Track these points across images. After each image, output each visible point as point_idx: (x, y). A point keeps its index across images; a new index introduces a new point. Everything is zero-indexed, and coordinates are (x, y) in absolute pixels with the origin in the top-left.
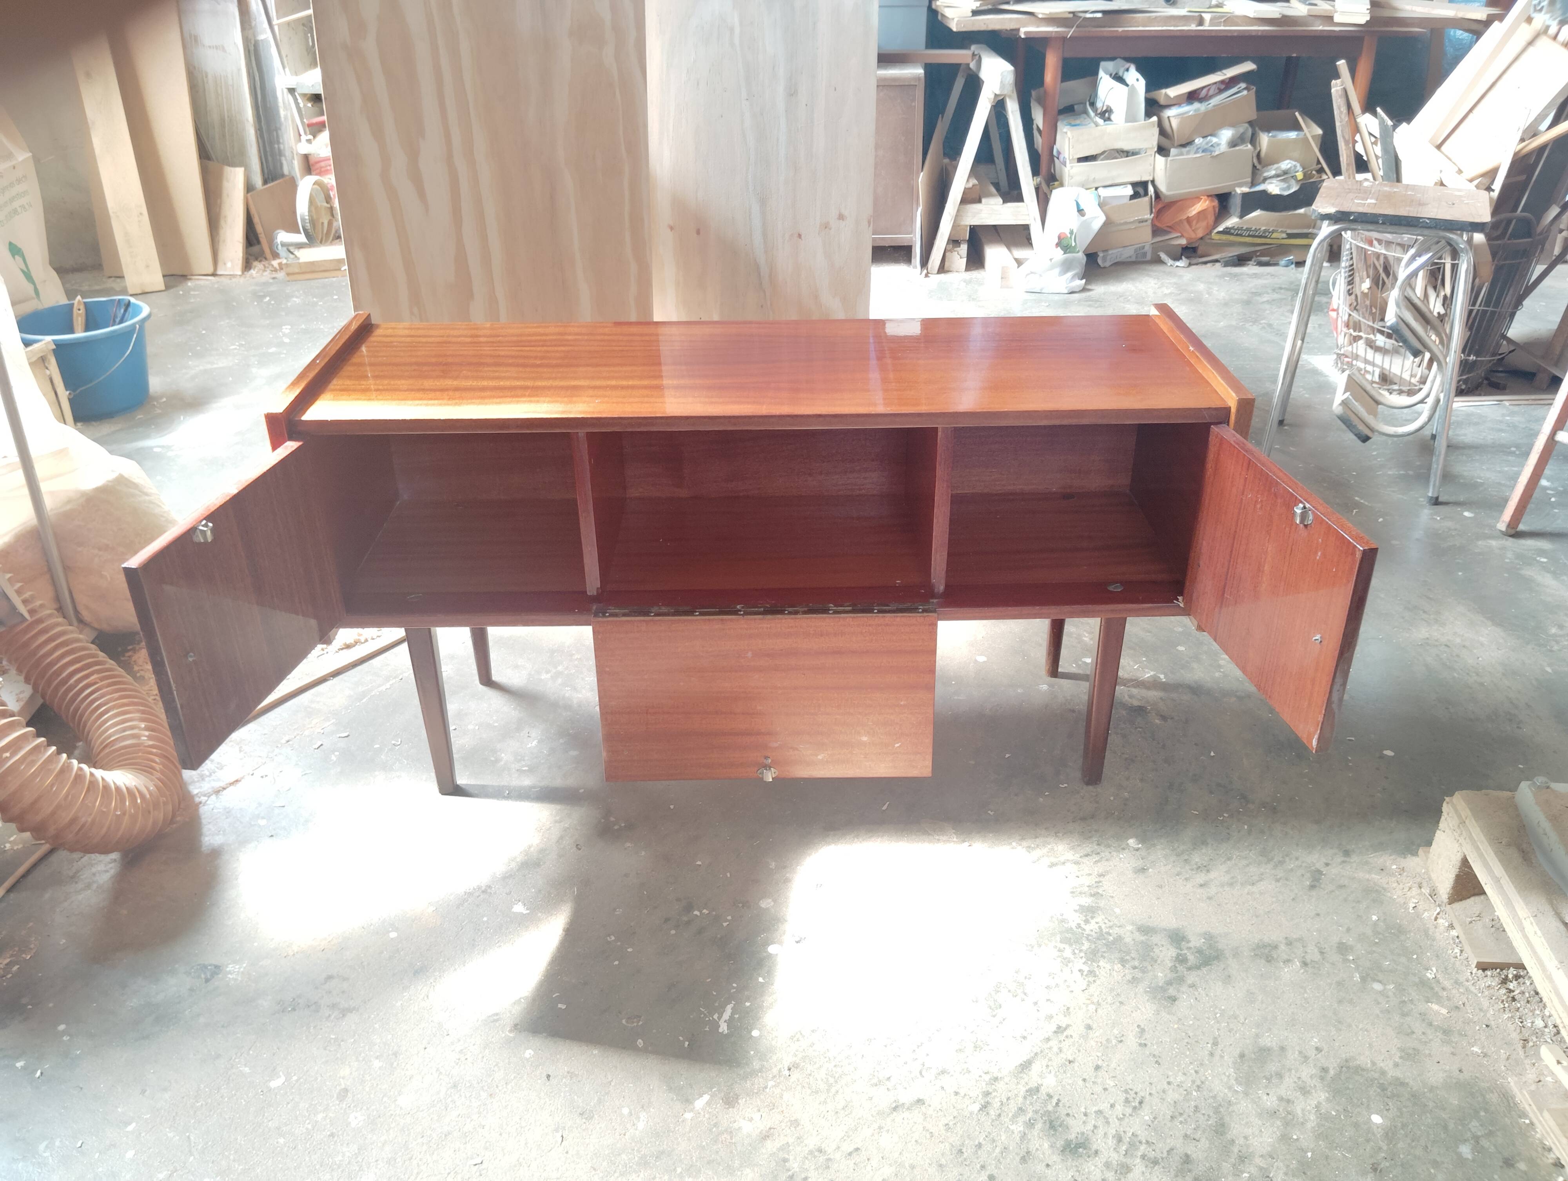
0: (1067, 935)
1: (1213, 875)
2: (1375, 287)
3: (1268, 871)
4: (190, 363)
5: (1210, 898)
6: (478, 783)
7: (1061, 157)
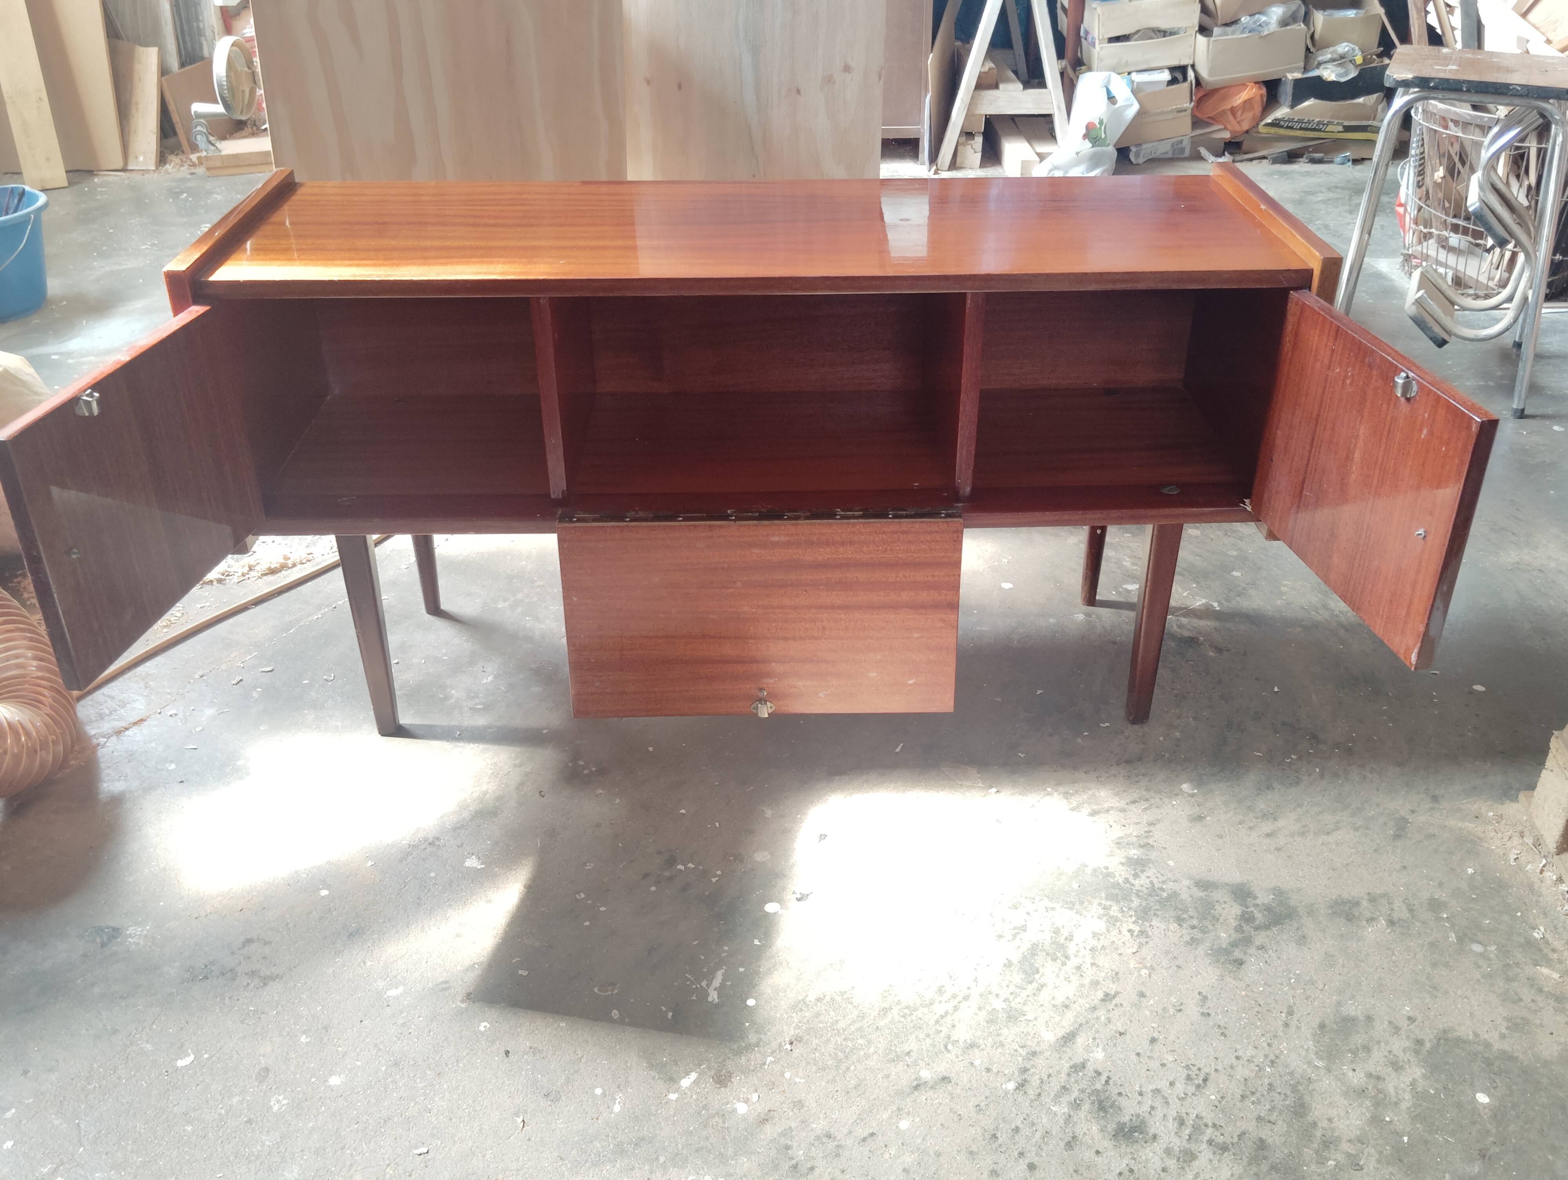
0: (1113, 891)
1: (1281, 823)
2: (1449, 177)
3: (1344, 818)
4: (95, 263)
5: (1278, 849)
6: (425, 723)
7: (1090, 38)
